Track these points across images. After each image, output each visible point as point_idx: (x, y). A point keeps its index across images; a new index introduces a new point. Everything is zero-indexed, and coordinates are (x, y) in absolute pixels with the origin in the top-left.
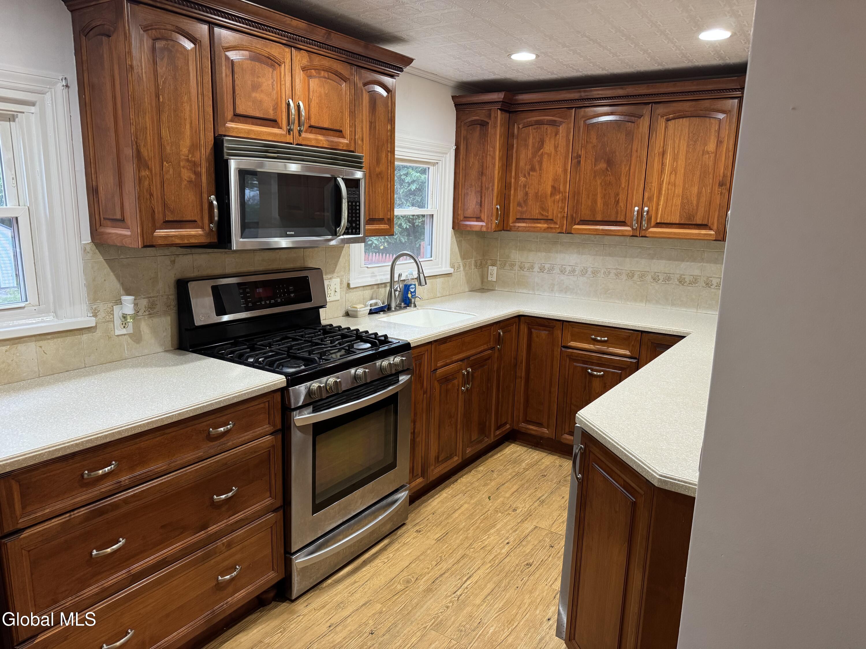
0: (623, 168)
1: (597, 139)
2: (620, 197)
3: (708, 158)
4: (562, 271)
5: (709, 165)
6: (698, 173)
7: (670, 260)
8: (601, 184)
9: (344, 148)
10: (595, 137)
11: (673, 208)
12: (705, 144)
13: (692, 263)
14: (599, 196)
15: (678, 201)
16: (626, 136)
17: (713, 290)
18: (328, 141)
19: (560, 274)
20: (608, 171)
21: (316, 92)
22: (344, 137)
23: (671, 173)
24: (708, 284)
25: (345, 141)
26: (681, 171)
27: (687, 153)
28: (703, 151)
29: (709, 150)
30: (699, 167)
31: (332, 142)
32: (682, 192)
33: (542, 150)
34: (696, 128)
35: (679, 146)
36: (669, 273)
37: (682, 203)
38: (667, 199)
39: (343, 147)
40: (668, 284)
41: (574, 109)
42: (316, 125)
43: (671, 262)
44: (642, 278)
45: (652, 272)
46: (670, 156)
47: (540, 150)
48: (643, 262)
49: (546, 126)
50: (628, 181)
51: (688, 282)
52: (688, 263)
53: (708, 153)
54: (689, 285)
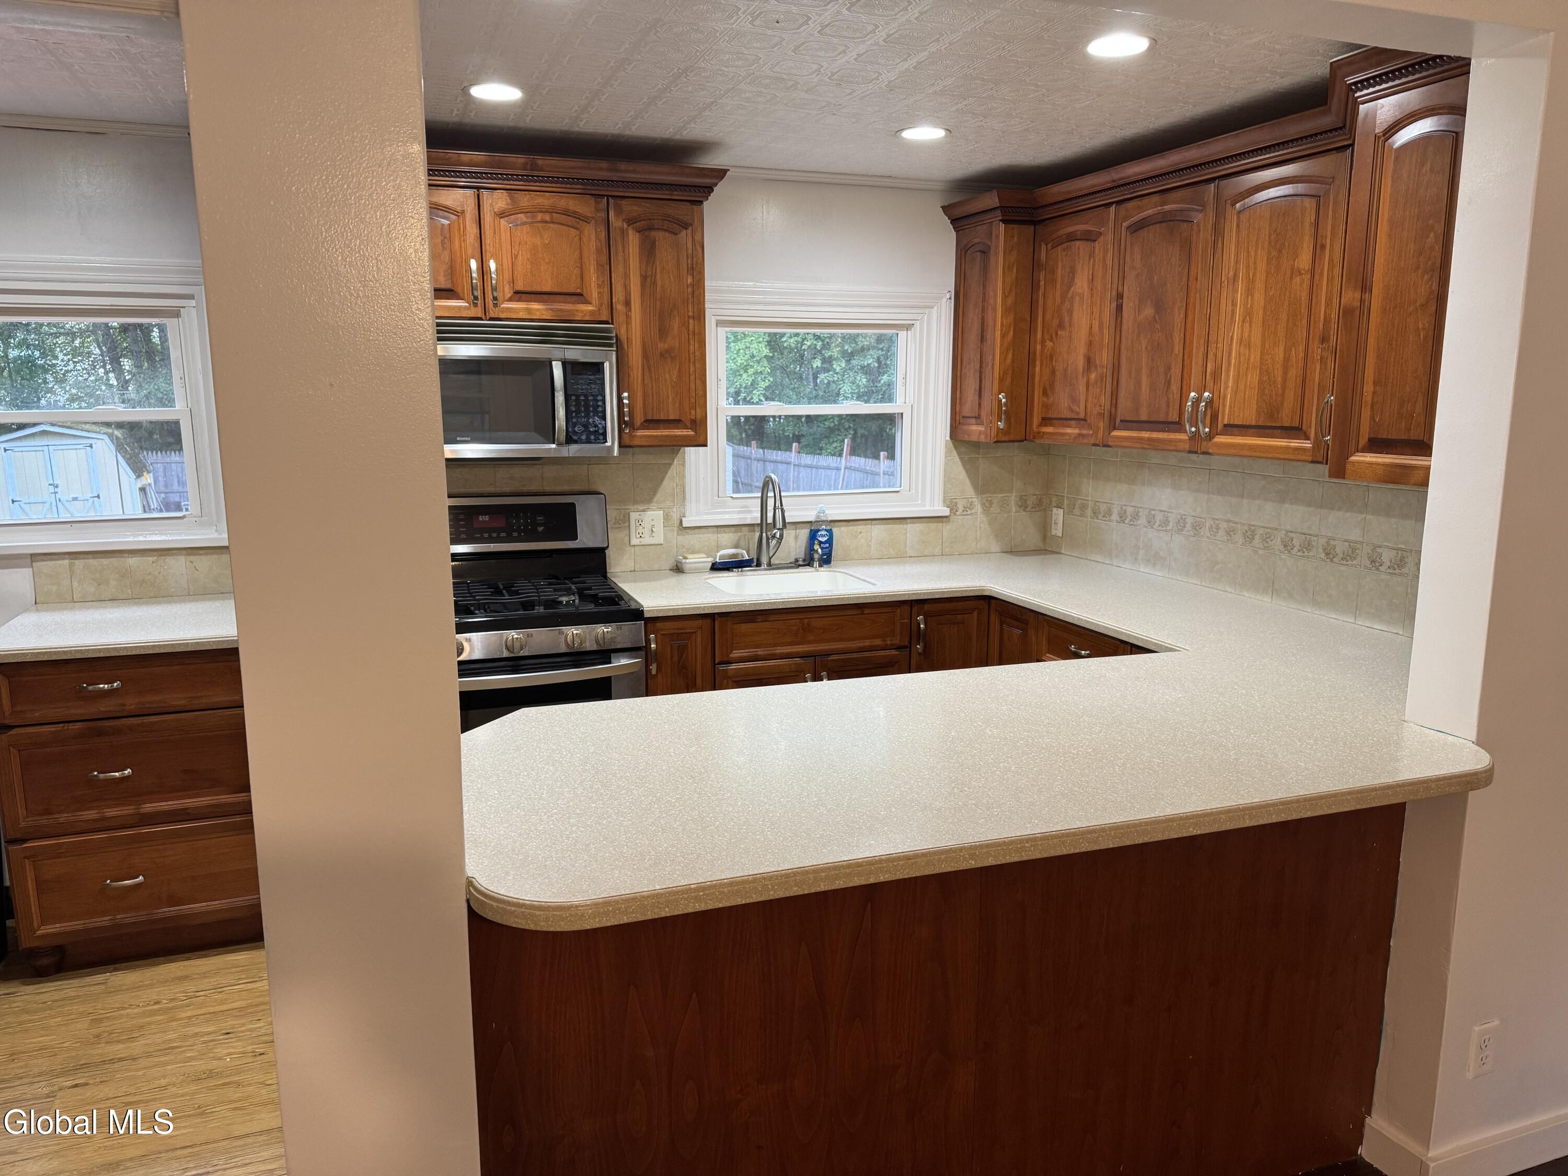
0: (1177, 314)
1: (1141, 260)
2: (1173, 374)
3: (1301, 283)
4: (1150, 522)
5: (1301, 298)
6: (1284, 317)
7: (1310, 506)
8: (1146, 348)
9: (587, 318)
10: (1139, 257)
11: (1247, 393)
12: (1296, 256)
13: (1348, 514)
14: (1144, 372)
15: (1253, 378)
16: (1180, 250)
17: (1383, 576)
18: (551, 309)
19: (1146, 527)
20: (1157, 322)
21: (526, 243)
22: (588, 302)
23: (1244, 321)
24: (1375, 563)
25: (590, 308)
26: (1259, 315)
27: (1267, 277)
28: (1292, 270)
29: (1301, 266)
30: (1286, 303)
31: (561, 310)
32: (1261, 359)
33: (1072, 289)
34: (1280, 220)
35: (1255, 263)
36: (1309, 535)
37: (1261, 382)
38: (1238, 375)
39: (583, 316)
40: (1308, 557)
41: (1114, 205)
42: (528, 289)
43: (1312, 509)
44: (1267, 542)
45: (1281, 530)
46: (1242, 283)
47: (1070, 288)
48: (1269, 507)
49: (1078, 243)
50: (1183, 341)
51: (1341, 555)
52: (1340, 514)
53: (1300, 274)
54: (1341, 562)
